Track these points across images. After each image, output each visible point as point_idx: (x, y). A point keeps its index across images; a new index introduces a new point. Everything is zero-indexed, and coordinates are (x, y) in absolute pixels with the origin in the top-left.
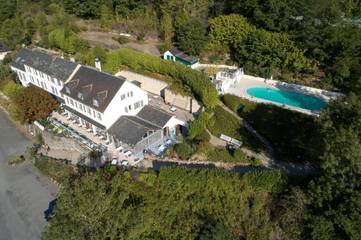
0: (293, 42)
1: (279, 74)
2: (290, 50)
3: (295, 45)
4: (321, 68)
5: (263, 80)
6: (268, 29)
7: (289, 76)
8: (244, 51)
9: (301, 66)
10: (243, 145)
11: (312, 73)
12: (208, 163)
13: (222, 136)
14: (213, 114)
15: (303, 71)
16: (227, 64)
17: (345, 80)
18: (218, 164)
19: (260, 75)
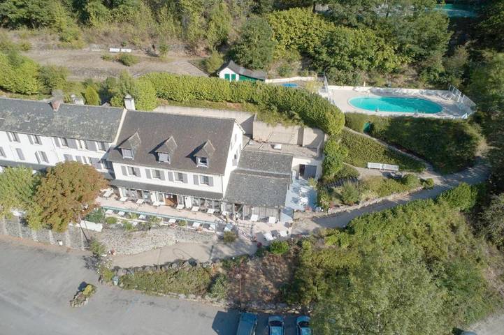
0: (383, 40)
1: (368, 78)
2: (382, 49)
3: (386, 41)
4: (412, 65)
5: (351, 88)
6: (350, 25)
7: (379, 79)
8: (324, 56)
9: (393, 65)
10: (401, 169)
11: (403, 73)
12: (380, 200)
13: (370, 165)
14: (340, 141)
15: (394, 71)
16: (300, 74)
17: (441, 75)
18: (390, 198)
19: (347, 83)
